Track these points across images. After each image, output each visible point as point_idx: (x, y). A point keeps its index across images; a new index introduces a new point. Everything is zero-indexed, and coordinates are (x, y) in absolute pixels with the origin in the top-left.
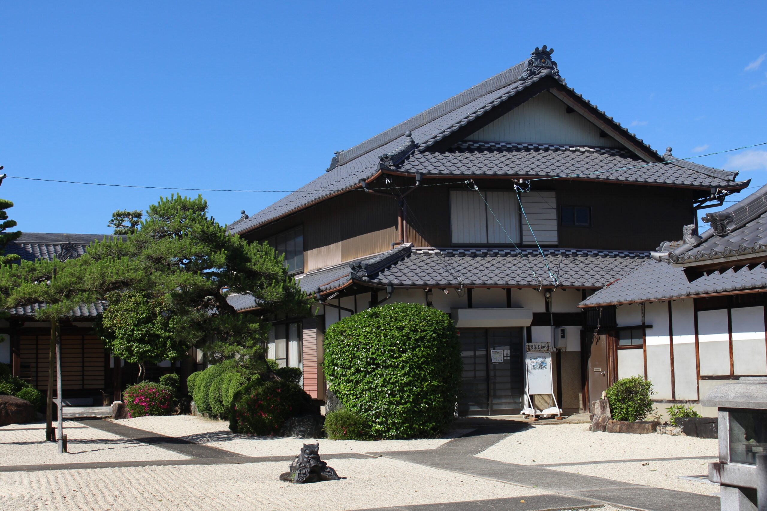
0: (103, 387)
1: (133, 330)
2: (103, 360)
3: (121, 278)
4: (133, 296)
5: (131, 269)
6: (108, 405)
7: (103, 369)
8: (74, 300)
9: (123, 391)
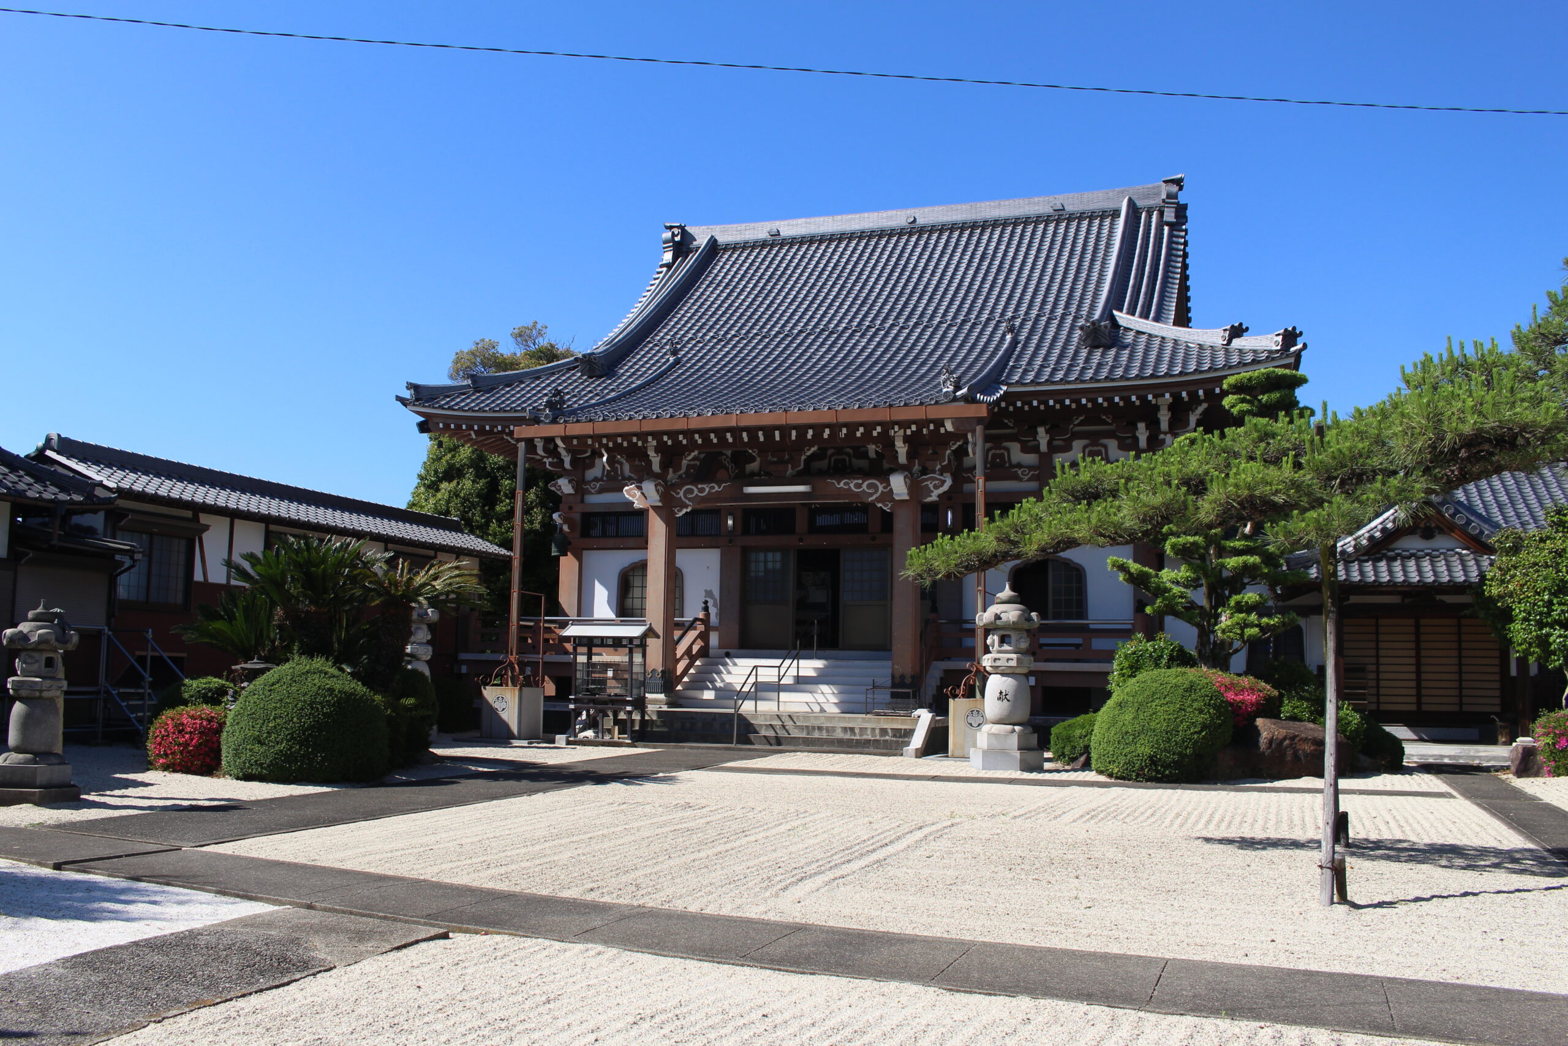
0: (1497, 709)
1: (1550, 603)
2: (1497, 661)
3: (1491, 423)
4: (1548, 538)
5: (1523, 400)
6: (1505, 744)
7: (1497, 677)
8: (1365, 497)
9: (1534, 721)
